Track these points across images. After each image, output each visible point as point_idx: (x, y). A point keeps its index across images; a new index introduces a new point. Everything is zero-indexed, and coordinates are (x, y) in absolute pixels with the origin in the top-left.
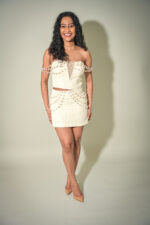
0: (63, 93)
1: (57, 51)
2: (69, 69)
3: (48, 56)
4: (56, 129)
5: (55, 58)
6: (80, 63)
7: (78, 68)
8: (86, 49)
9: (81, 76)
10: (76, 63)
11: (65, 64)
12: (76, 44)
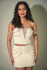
0: (21, 47)
1: (17, 23)
2: (24, 33)
3: (11, 26)
5: (15, 27)
6: (30, 29)
7: (29, 32)
8: (33, 21)
9: (31, 37)
10: (28, 29)
11: (21, 30)
12: (27, 19)
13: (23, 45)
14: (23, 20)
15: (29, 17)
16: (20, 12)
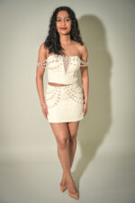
0: (58, 89)
1: (53, 45)
2: (65, 64)
3: (44, 50)
4: (51, 124)
5: (51, 52)
6: (76, 57)
7: (74, 63)
8: (82, 44)
9: (76, 72)
10: (72, 58)
11: (61, 58)
12: (72, 39)
13: (62, 85)
14: (64, 40)
15: (75, 35)
16: (59, 25)
